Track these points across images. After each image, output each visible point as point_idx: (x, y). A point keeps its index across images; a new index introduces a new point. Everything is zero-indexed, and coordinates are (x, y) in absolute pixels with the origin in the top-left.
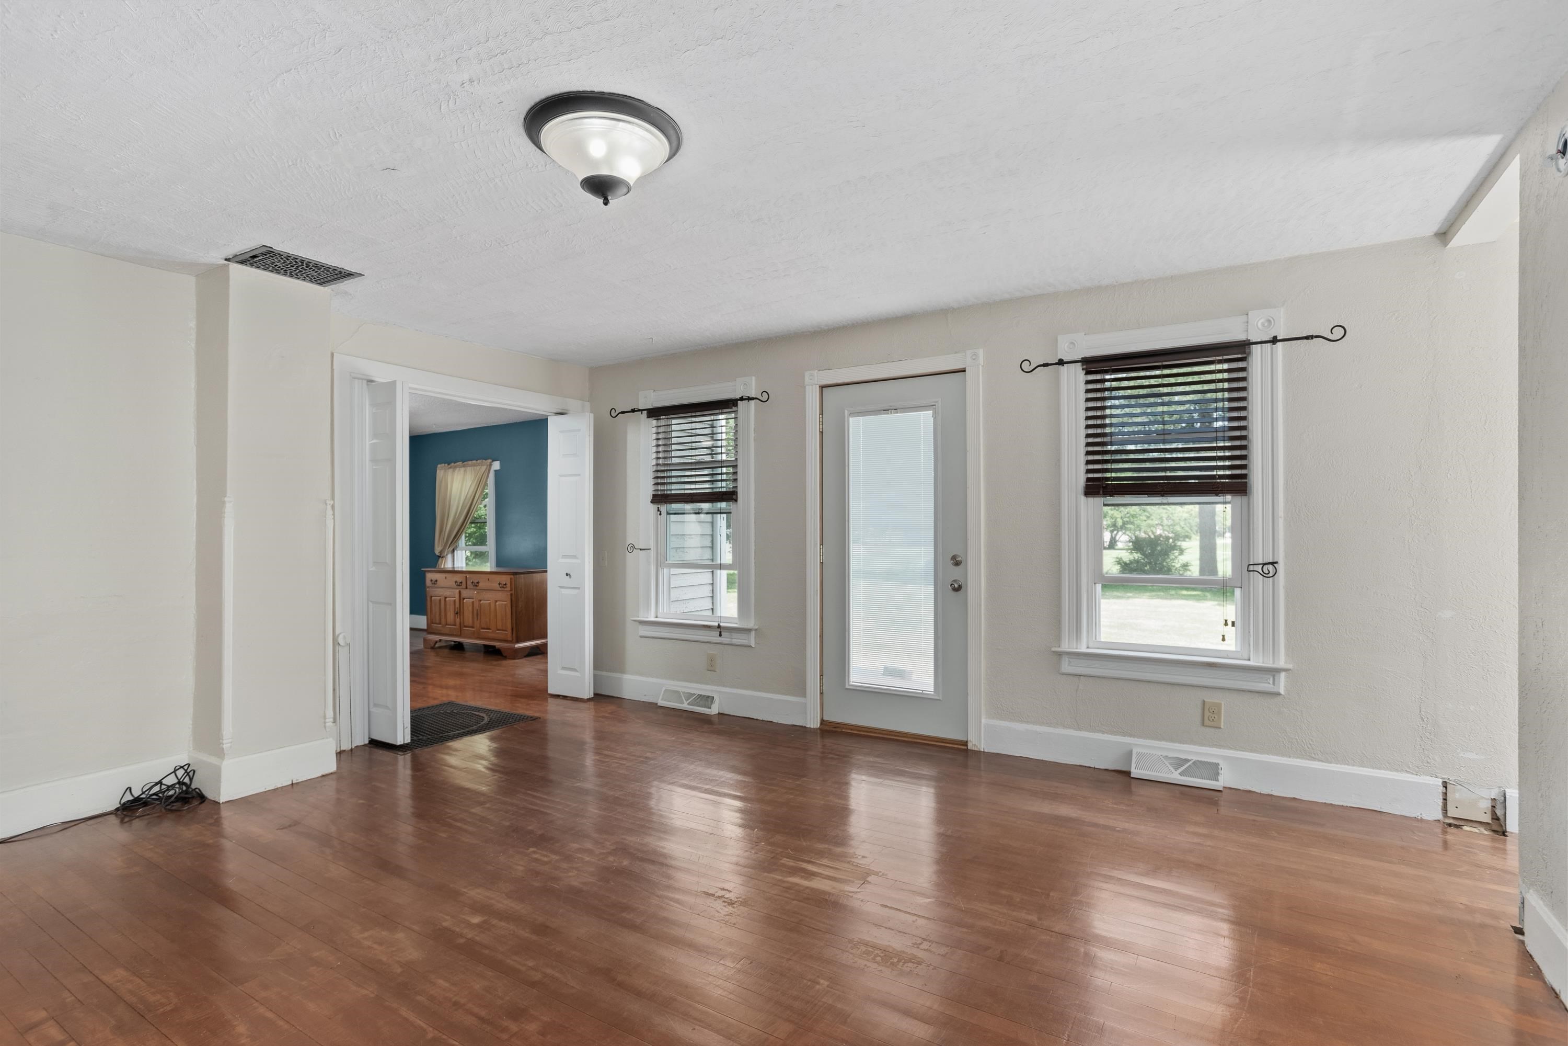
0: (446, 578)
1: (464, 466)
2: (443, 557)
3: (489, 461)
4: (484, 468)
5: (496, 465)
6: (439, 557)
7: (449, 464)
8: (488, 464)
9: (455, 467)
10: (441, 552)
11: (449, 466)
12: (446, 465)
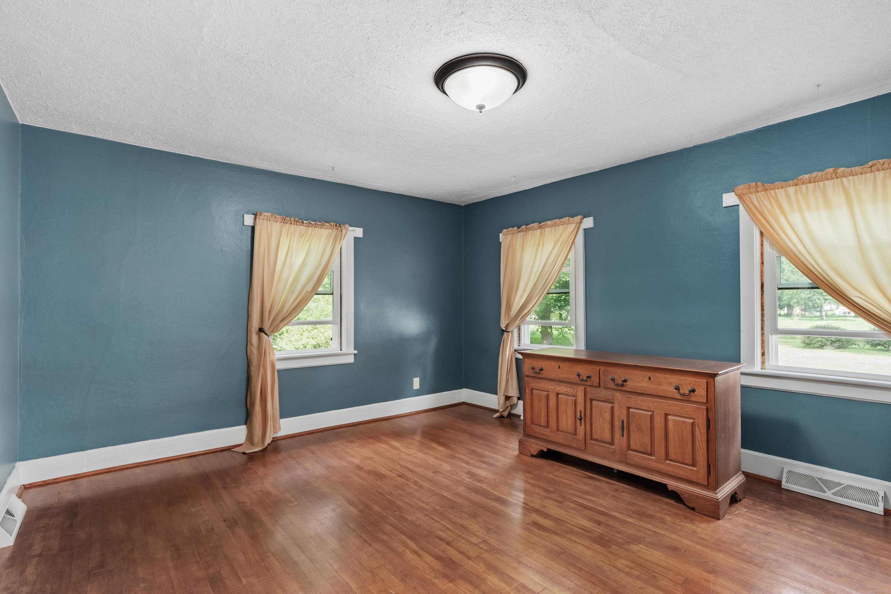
0: (559, 367)
1: (540, 227)
2: (509, 332)
3: (579, 217)
4: (571, 227)
5: (589, 223)
6: (503, 331)
7: (519, 228)
8: (578, 220)
9: (528, 230)
10: (507, 326)
11: (520, 230)
12: (515, 228)
